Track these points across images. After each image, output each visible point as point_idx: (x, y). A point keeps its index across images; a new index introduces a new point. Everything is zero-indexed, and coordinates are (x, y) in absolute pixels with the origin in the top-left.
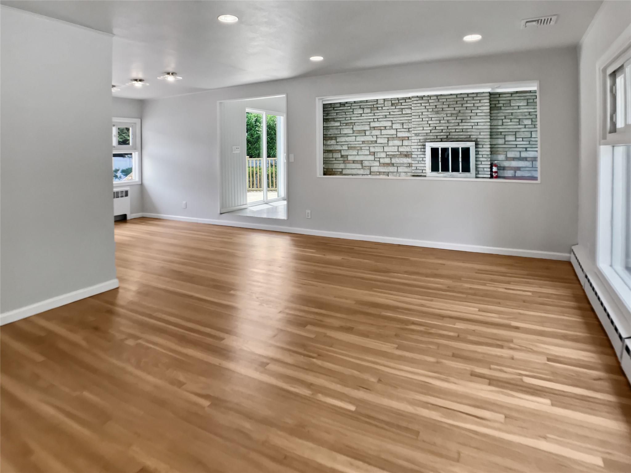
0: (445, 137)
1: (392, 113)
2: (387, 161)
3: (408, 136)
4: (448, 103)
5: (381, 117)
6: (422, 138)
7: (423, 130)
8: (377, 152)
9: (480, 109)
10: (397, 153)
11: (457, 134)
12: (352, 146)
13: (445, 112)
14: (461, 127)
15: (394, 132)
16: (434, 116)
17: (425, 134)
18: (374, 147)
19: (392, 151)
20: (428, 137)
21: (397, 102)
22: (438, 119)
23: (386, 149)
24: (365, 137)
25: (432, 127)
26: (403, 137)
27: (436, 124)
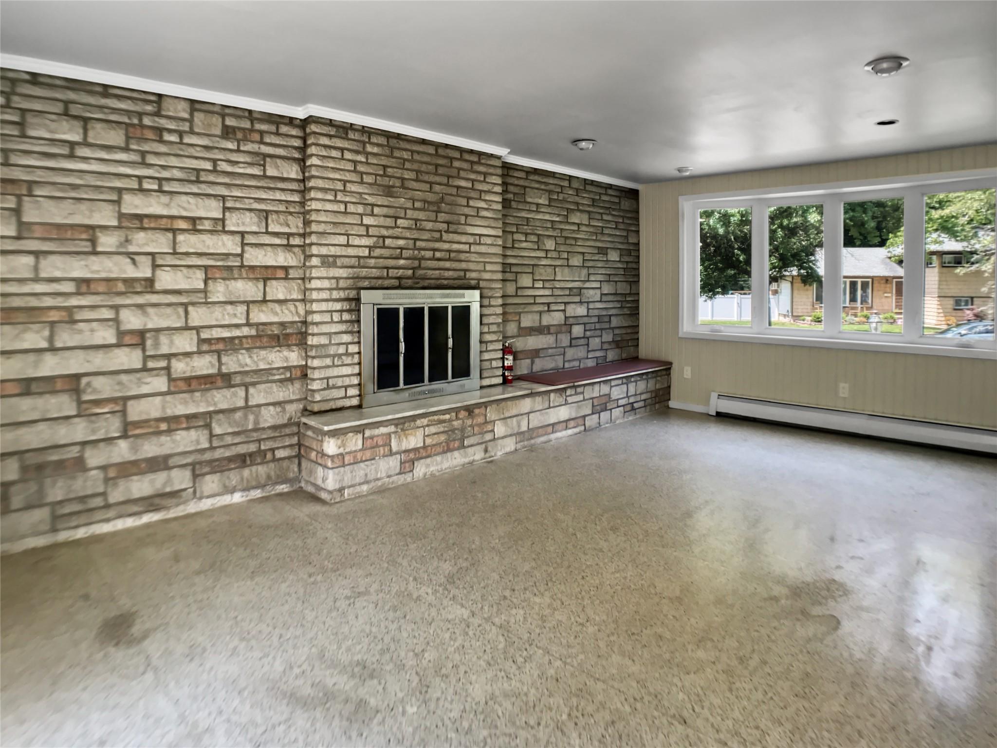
0: (410, 272)
1: (224, 166)
2: (204, 365)
3: (286, 264)
4: (415, 166)
5: (177, 174)
6: (345, 275)
7: (348, 245)
8: (158, 331)
9: (485, 201)
10: (246, 331)
11: (437, 267)
12: (17, 302)
13: (410, 194)
14: (446, 246)
15: (230, 245)
16: (380, 200)
17: (354, 261)
18: (140, 306)
19: (226, 323)
20: (364, 272)
21: (246, 124)
22: (391, 212)
23: (198, 316)
24: (93, 258)
25: (375, 239)
26: (267, 267)
27: (387, 228)
